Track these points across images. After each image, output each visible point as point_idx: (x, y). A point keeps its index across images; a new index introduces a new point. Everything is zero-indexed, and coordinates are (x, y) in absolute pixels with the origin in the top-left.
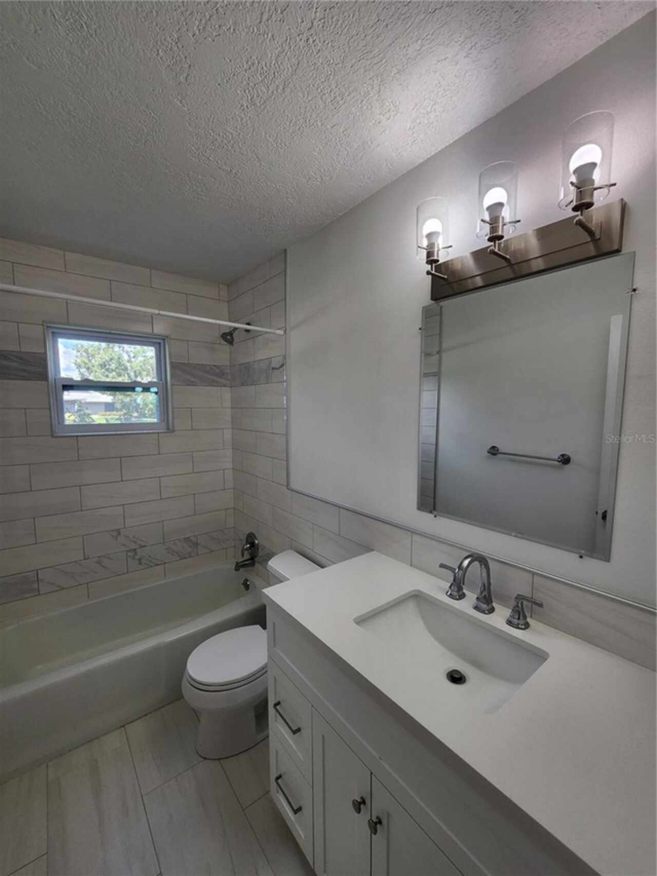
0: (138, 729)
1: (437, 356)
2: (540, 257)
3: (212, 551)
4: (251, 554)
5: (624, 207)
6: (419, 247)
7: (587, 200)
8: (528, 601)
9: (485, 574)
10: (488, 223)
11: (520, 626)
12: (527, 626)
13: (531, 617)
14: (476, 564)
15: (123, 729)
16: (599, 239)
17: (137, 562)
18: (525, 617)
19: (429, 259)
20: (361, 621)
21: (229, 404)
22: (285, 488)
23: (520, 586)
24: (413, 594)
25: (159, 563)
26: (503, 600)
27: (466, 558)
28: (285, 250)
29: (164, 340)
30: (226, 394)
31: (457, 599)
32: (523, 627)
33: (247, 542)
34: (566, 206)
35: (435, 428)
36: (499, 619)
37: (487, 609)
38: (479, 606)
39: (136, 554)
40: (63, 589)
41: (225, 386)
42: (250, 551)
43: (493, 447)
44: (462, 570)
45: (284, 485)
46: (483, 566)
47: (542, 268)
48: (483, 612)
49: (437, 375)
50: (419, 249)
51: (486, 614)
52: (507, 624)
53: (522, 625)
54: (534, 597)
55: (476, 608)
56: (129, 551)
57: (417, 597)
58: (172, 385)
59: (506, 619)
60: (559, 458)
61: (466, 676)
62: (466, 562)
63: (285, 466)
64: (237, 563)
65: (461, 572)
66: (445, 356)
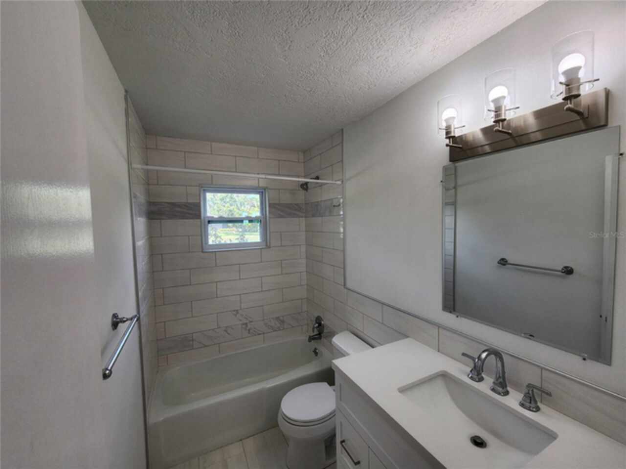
0: (250, 444)
1: (454, 190)
2: (537, 131)
3: (293, 327)
4: (319, 331)
5: (608, 93)
6: (440, 129)
7: (574, 93)
8: (537, 389)
9: (499, 365)
10: (493, 111)
11: (531, 409)
12: (538, 409)
13: (541, 402)
14: (493, 356)
15: (241, 442)
16: (587, 118)
17: (247, 331)
18: (536, 402)
19: (447, 136)
20: (403, 390)
21: (304, 229)
22: (342, 287)
23: (531, 377)
24: (441, 373)
25: (260, 332)
26: (517, 387)
27: (484, 351)
28: (342, 130)
29: (265, 189)
30: (303, 221)
31: (477, 381)
32: (534, 409)
33: (317, 323)
34: (558, 96)
35: (453, 244)
36: (513, 400)
37: (503, 391)
38: (495, 388)
39: (247, 326)
40: (206, 346)
41: (302, 217)
42: (318, 329)
43: (503, 259)
44: (480, 360)
45: (341, 285)
46: (498, 359)
47: (540, 138)
48: (499, 394)
49: (454, 204)
50: (440, 130)
51: (501, 395)
52: (520, 405)
53: (533, 408)
54: (543, 387)
55: (493, 390)
56: (243, 324)
57: (444, 376)
58: (270, 218)
59: (519, 401)
60: (563, 269)
61: (487, 442)
62: (484, 355)
63: (342, 273)
64: (310, 337)
65: (480, 362)
66: (459, 190)
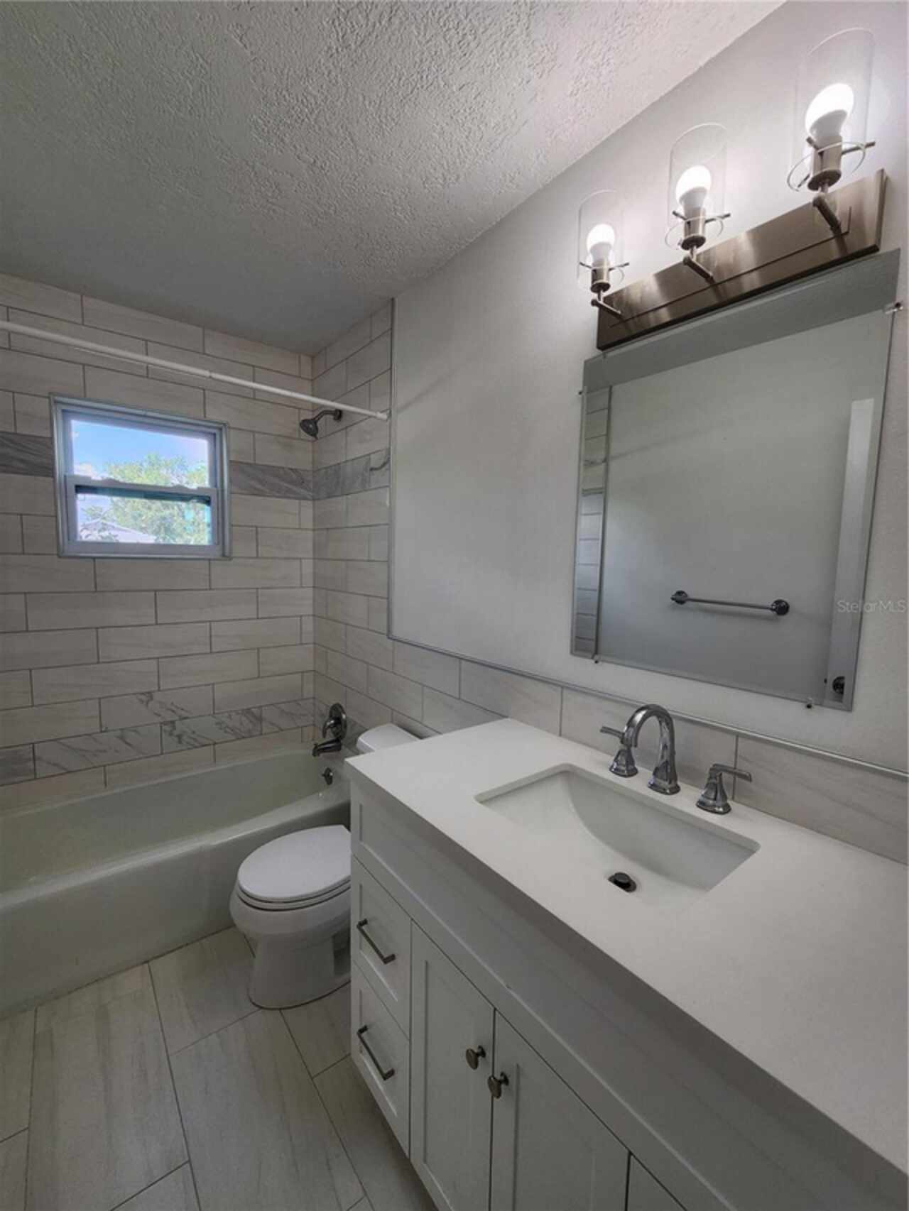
0: (167, 967)
1: (604, 464)
2: (755, 269)
3: (282, 730)
4: (336, 734)
5: (884, 185)
6: (582, 264)
7: (830, 168)
8: (730, 772)
9: (666, 735)
10: (682, 217)
11: (716, 809)
12: (727, 809)
13: (733, 798)
14: (653, 720)
15: (146, 965)
16: (847, 233)
17: (176, 739)
18: (725, 797)
19: (595, 283)
20: (487, 799)
21: (310, 526)
22: (386, 637)
23: (719, 753)
24: (563, 769)
25: (207, 742)
26: (693, 780)
27: (639, 711)
28: (393, 300)
29: (220, 429)
30: (307, 510)
31: (625, 776)
32: (721, 810)
33: (331, 717)
34: (800, 186)
35: (598, 569)
36: (686, 800)
37: (669, 786)
38: (656, 783)
39: (174, 728)
40: (69, 772)
41: (305, 499)
42: (334, 729)
43: (680, 593)
44: (633, 726)
45: (383, 634)
46: (664, 724)
48: (663, 791)
49: (603, 492)
50: (581, 266)
51: (667, 794)
52: (698, 806)
53: (719, 807)
54: (738, 767)
55: (653, 786)
56: (165, 723)
57: (567, 774)
58: (231, 493)
59: (697, 800)
60: (773, 605)
61: (636, 882)
62: (639, 717)
63: (385, 606)
64: (316, 746)
65: (632, 730)
66: (614, 465)
